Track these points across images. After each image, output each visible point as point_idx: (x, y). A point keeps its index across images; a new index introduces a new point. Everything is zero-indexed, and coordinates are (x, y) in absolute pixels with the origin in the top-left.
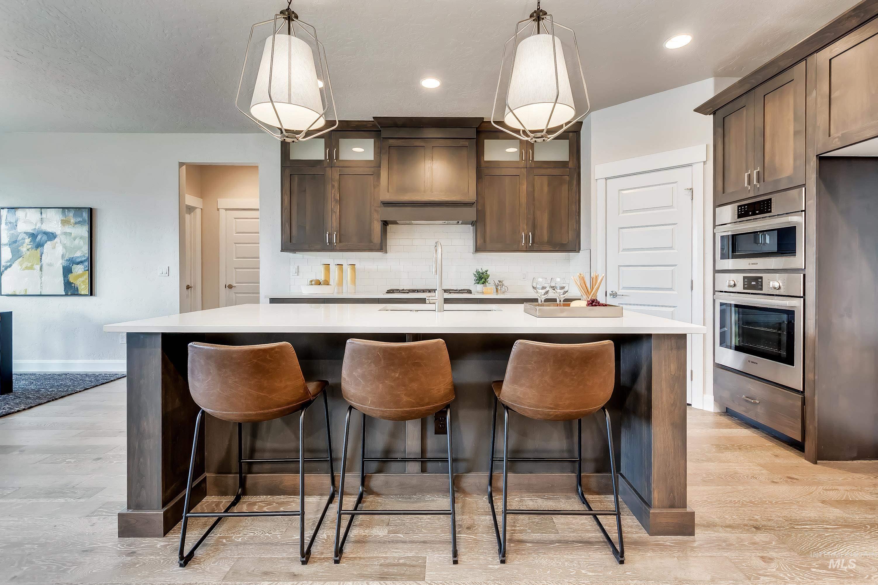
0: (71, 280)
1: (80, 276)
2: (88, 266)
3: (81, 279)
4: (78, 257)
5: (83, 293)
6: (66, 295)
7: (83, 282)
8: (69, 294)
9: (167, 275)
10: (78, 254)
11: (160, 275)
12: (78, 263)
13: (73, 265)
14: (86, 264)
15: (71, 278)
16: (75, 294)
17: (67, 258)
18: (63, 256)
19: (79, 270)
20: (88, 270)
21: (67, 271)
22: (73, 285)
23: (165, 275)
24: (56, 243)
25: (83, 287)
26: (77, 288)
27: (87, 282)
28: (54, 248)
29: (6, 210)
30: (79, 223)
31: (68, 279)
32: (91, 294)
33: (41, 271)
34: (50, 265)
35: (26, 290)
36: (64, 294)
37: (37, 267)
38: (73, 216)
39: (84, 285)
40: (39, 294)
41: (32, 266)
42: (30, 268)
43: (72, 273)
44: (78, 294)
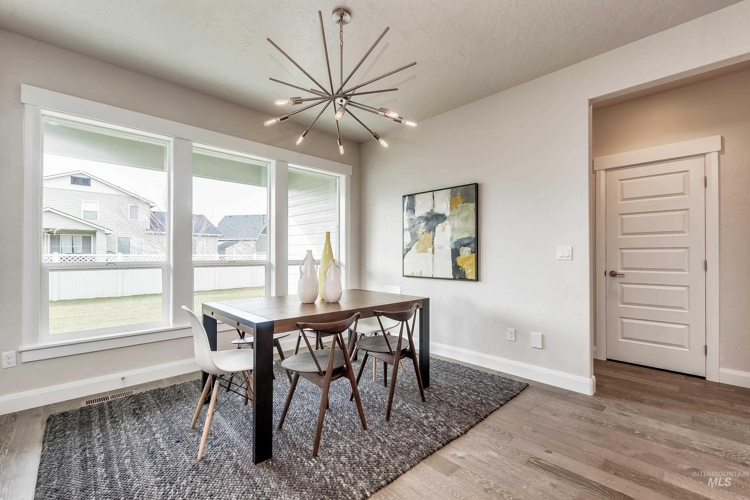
0: (459, 264)
1: (467, 259)
2: (475, 248)
3: (468, 263)
4: (465, 239)
5: (469, 277)
6: (454, 279)
7: (470, 265)
8: (457, 278)
9: (570, 258)
10: (466, 235)
11: (560, 258)
12: (465, 246)
13: (460, 248)
14: (473, 246)
15: (459, 261)
16: (462, 279)
17: (455, 240)
18: (451, 239)
19: (466, 252)
20: (475, 253)
21: (455, 253)
22: (460, 269)
23: (566, 259)
24: (446, 224)
25: (470, 271)
26: (465, 272)
27: (474, 265)
28: (444, 230)
29: (407, 197)
30: (467, 201)
31: (456, 263)
32: (477, 279)
33: (433, 253)
34: (441, 247)
35: (421, 272)
36: (452, 277)
37: (430, 250)
38: (461, 195)
39: (470, 269)
40: (431, 276)
41: (426, 248)
42: (425, 251)
43: (460, 256)
44: (465, 279)
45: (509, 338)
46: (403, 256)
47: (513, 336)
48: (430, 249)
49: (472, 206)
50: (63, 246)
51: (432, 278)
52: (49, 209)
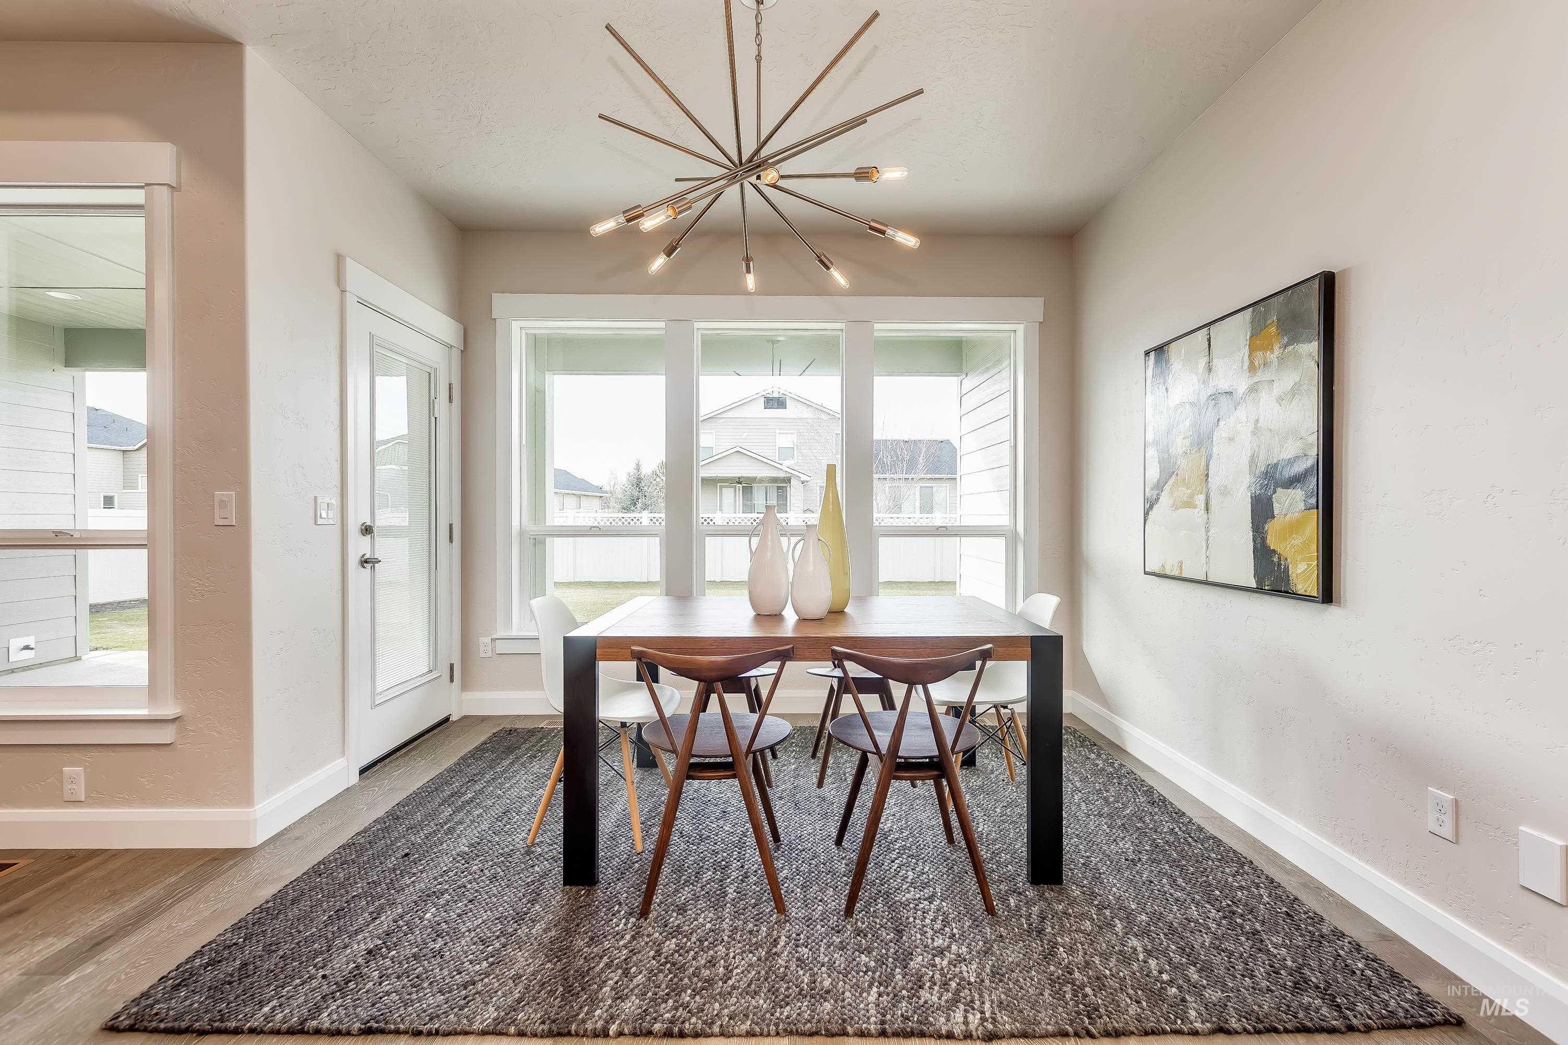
0: (1272, 543)
1: (1295, 527)
2: (1318, 493)
3: (1297, 541)
4: (1291, 462)
5: (1302, 590)
6: (1259, 590)
7: (1303, 549)
8: (1266, 588)
10: (1289, 450)
12: (1289, 483)
13: (1275, 492)
14: (1312, 483)
15: (1273, 535)
16: (1281, 592)
17: (1261, 465)
18: (1253, 460)
19: (1293, 506)
20: (1317, 508)
21: (1262, 509)
22: (1276, 559)
24: (1238, 422)
25: (1303, 568)
26: (1287, 571)
27: (1314, 550)
28: (1233, 438)
29: (1152, 354)
30: (1294, 340)
31: (1264, 540)
32: (1328, 594)
33: (1207, 510)
34: (1225, 492)
35: (1181, 564)
36: (1253, 584)
37: (1200, 499)
38: (1279, 320)
39: (1303, 560)
40: (1203, 578)
41: (1192, 496)
42: (1189, 504)
43: (1273, 517)
44: (1288, 592)
45: (1433, 826)
46: (1145, 517)
47: (1448, 820)
48: (1199, 496)
49: (1311, 349)
50: (756, 502)
51: (1206, 583)
52: (738, 449)
